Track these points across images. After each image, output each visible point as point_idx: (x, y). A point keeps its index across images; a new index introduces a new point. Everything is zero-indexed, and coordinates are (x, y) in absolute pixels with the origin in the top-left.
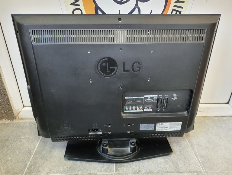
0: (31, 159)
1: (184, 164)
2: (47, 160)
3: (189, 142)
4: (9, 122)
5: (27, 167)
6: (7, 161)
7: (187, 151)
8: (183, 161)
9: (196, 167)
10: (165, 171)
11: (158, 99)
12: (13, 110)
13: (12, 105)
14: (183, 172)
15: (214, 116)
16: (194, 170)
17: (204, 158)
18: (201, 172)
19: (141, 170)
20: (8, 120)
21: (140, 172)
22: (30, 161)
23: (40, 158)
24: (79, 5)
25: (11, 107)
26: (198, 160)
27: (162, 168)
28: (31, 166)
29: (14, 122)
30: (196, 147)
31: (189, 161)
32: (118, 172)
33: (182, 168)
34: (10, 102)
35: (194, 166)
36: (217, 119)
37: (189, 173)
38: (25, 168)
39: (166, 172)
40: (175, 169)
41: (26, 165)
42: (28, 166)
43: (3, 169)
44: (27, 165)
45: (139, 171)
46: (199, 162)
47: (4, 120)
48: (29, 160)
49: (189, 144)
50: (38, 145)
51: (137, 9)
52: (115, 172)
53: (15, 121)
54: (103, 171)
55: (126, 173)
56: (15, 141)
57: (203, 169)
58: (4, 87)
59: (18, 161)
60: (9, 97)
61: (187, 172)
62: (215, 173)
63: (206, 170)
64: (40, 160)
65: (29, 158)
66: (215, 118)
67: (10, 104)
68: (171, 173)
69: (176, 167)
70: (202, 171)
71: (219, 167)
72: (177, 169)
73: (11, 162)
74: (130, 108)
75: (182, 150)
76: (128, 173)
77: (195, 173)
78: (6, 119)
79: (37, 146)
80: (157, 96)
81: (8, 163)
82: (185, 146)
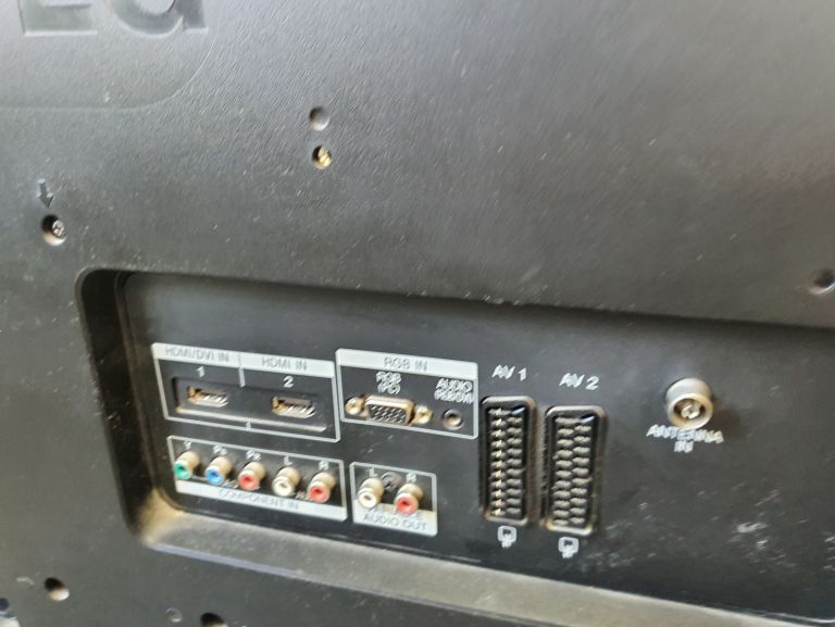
11: (486, 412)
74: (219, 465)
80: (469, 370)
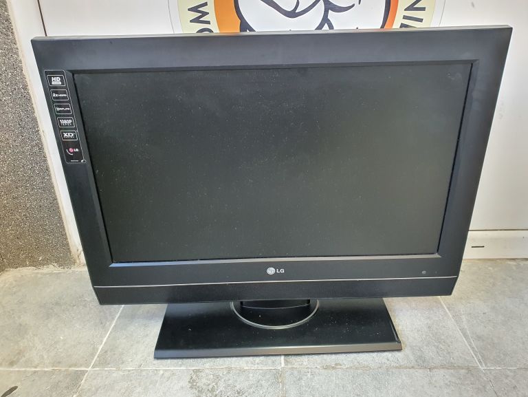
0: (105, 339)
1: (438, 353)
2: (138, 342)
3: (449, 310)
4: (60, 270)
5: (98, 353)
6: (56, 343)
7: (444, 327)
8: (434, 346)
9: (465, 359)
10: (393, 364)
12: (70, 245)
13: (67, 234)
14: (435, 368)
15: (508, 259)
16: (460, 365)
17: (483, 340)
18: (476, 368)
19: (341, 362)
20: (59, 266)
21: (339, 367)
22: (103, 343)
23: (124, 337)
24: (208, 22)
25: (66, 239)
26: (470, 345)
27: (388, 360)
28: (106, 352)
29: (70, 271)
30: (464, 319)
31: (449, 346)
32: (290, 366)
33: (433, 358)
34: (64, 228)
35: (461, 357)
36: (515, 265)
37: (448, 369)
38: (93, 355)
39: (396, 367)
40: (416, 361)
41: (95, 349)
42: (99, 351)
43: (48, 358)
44: (97, 350)
45: (336, 364)
46: (473, 348)
47: (51, 266)
48: (102, 341)
49: (449, 314)
50: (121, 313)
51: (326, 26)
52: (283, 365)
53: (72, 269)
54: (258, 363)
55: (308, 368)
56: (74, 306)
57: (480, 362)
58: (54, 193)
59: (80, 343)
60: (63, 216)
61: (443, 368)
62: (509, 370)
63: (489, 365)
64: (124, 341)
65: (102, 337)
66: (509, 262)
67: (64, 230)
68: (408, 370)
69: (420, 357)
70: (478, 366)
71: (518, 360)
72: (421, 362)
73: (64, 344)
75: (433, 324)
76: (312, 368)
77: (463, 369)
78: (55, 264)
79: (119, 314)
81: (58, 347)
82: (439, 317)
